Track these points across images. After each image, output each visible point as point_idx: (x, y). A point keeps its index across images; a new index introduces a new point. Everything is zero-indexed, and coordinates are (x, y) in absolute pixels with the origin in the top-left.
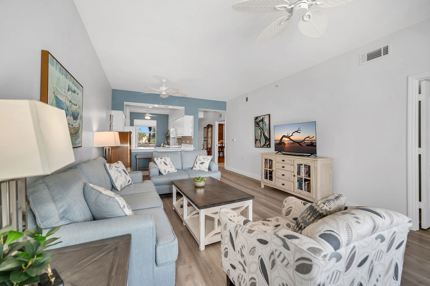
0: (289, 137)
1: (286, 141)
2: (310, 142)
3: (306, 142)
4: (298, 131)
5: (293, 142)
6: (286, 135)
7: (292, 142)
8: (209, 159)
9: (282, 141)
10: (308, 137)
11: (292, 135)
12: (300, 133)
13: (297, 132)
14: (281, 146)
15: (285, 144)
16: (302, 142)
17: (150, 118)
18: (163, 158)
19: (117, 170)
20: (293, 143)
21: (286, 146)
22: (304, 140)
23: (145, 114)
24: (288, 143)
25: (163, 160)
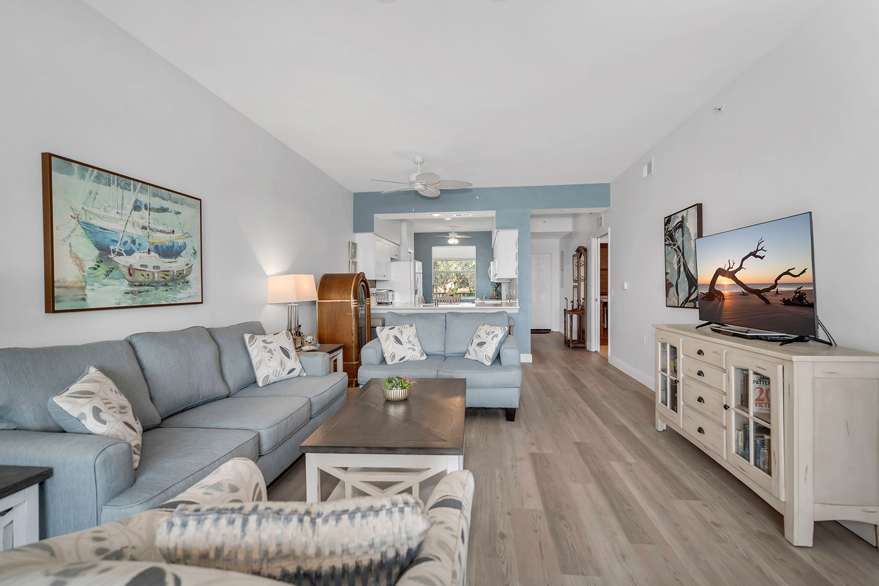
0: (732, 275)
1: (726, 288)
2: (795, 289)
3: (780, 289)
4: (757, 250)
5: (744, 290)
6: (726, 269)
7: (741, 290)
8: (496, 336)
9: (716, 288)
10: (787, 273)
11: (741, 268)
12: (762, 258)
13: (753, 254)
14: (713, 303)
15: (724, 299)
16: (768, 290)
17: (457, 242)
18: (397, 328)
19: (265, 347)
20: (743, 294)
21: (727, 302)
22: (776, 284)
23: (447, 233)
24: (732, 295)
25: (395, 332)
